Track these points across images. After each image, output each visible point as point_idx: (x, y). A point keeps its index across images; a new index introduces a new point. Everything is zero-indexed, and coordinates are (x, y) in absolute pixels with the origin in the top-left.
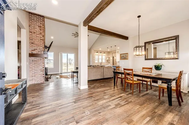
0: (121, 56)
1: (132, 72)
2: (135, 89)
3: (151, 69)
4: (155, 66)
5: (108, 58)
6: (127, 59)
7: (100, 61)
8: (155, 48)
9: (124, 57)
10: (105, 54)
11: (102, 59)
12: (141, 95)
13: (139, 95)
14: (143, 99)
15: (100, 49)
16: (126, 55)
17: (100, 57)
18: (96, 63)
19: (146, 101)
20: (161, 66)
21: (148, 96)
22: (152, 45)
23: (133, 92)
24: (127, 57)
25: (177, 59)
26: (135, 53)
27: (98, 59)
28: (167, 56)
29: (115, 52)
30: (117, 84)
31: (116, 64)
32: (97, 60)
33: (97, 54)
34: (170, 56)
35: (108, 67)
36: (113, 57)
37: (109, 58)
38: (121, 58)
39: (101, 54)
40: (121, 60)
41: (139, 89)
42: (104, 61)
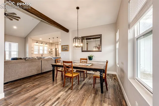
0: (63, 48)
1: (72, 65)
2: (74, 81)
3: (87, 59)
4: (89, 57)
5: (49, 50)
6: (68, 51)
7: (41, 52)
8: (87, 43)
9: (65, 48)
10: (47, 45)
11: (43, 50)
12: (80, 87)
13: (78, 88)
14: (81, 92)
15: (41, 39)
16: (67, 47)
17: (41, 48)
18: (36, 54)
19: (84, 95)
20: (93, 57)
21: (85, 87)
22: (86, 40)
23: (73, 85)
24: (68, 49)
25: (101, 51)
26: (74, 45)
27: (39, 50)
28: (94, 49)
29: (57, 44)
30: (57, 78)
31: (59, 55)
32: (37, 51)
33: (37, 44)
34: (96, 49)
35: (48, 59)
36: (56, 49)
37: (52, 49)
38: (62, 49)
39: (42, 45)
40: (62, 51)
41: (77, 80)
42: (46, 52)
